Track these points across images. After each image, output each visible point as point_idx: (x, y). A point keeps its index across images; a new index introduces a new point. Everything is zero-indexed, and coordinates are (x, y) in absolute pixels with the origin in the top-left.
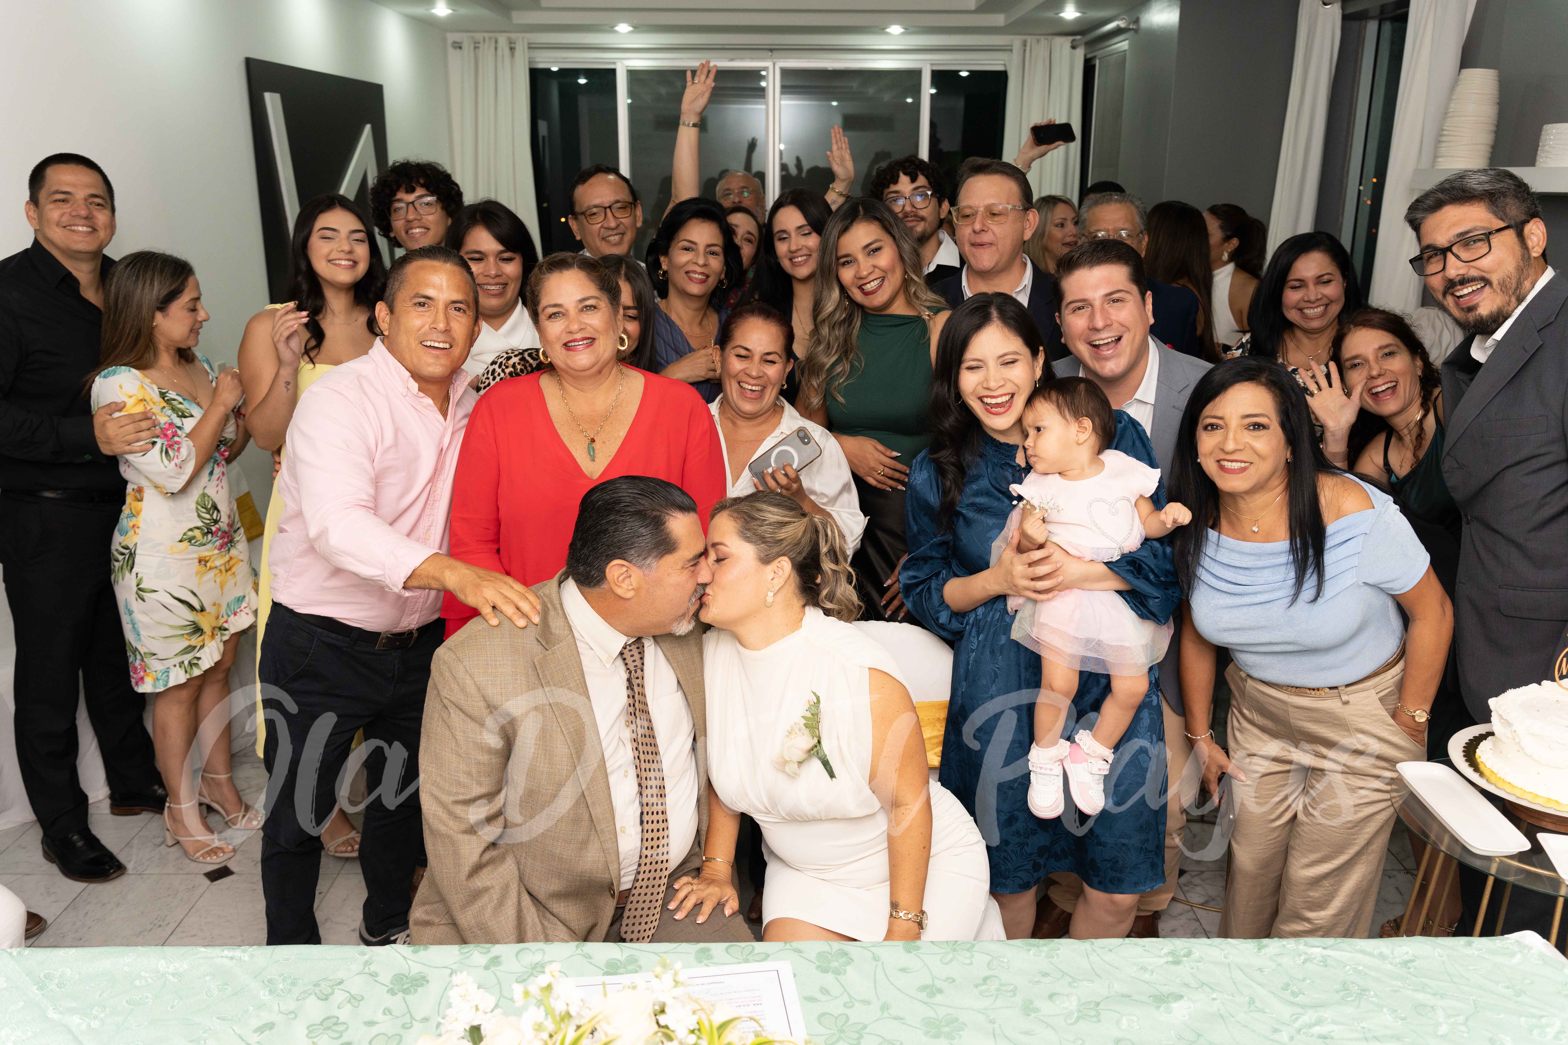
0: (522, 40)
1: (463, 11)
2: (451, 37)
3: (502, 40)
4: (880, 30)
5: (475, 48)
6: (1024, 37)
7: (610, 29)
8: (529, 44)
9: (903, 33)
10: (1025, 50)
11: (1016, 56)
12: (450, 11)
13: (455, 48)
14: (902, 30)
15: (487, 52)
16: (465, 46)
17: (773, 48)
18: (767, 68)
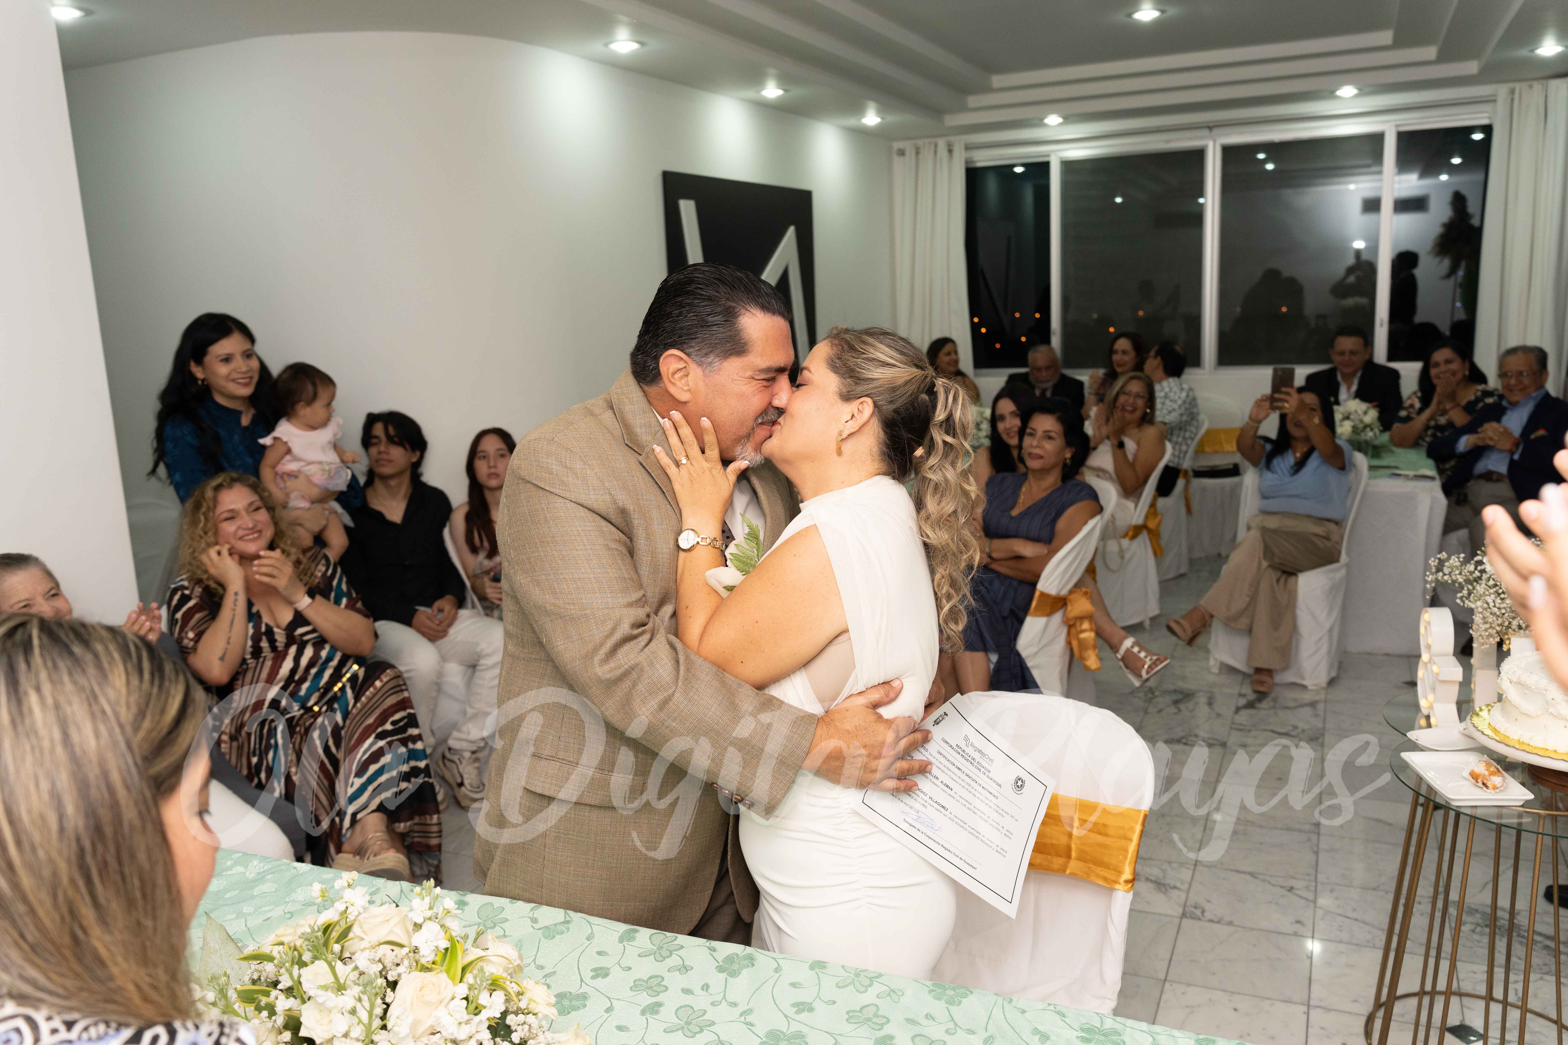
0: (960, 142)
1: (891, 118)
2: (897, 145)
3: (942, 143)
4: (1329, 94)
5: (917, 153)
6: (1509, 85)
7: (1039, 123)
8: (966, 145)
9: (1356, 96)
10: (1512, 99)
11: (1501, 106)
12: (879, 120)
13: (899, 155)
14: (1356, 91)
15: (927, 155)
16: (907, 153)
17: (1211, 125)
18: (1206, 146)
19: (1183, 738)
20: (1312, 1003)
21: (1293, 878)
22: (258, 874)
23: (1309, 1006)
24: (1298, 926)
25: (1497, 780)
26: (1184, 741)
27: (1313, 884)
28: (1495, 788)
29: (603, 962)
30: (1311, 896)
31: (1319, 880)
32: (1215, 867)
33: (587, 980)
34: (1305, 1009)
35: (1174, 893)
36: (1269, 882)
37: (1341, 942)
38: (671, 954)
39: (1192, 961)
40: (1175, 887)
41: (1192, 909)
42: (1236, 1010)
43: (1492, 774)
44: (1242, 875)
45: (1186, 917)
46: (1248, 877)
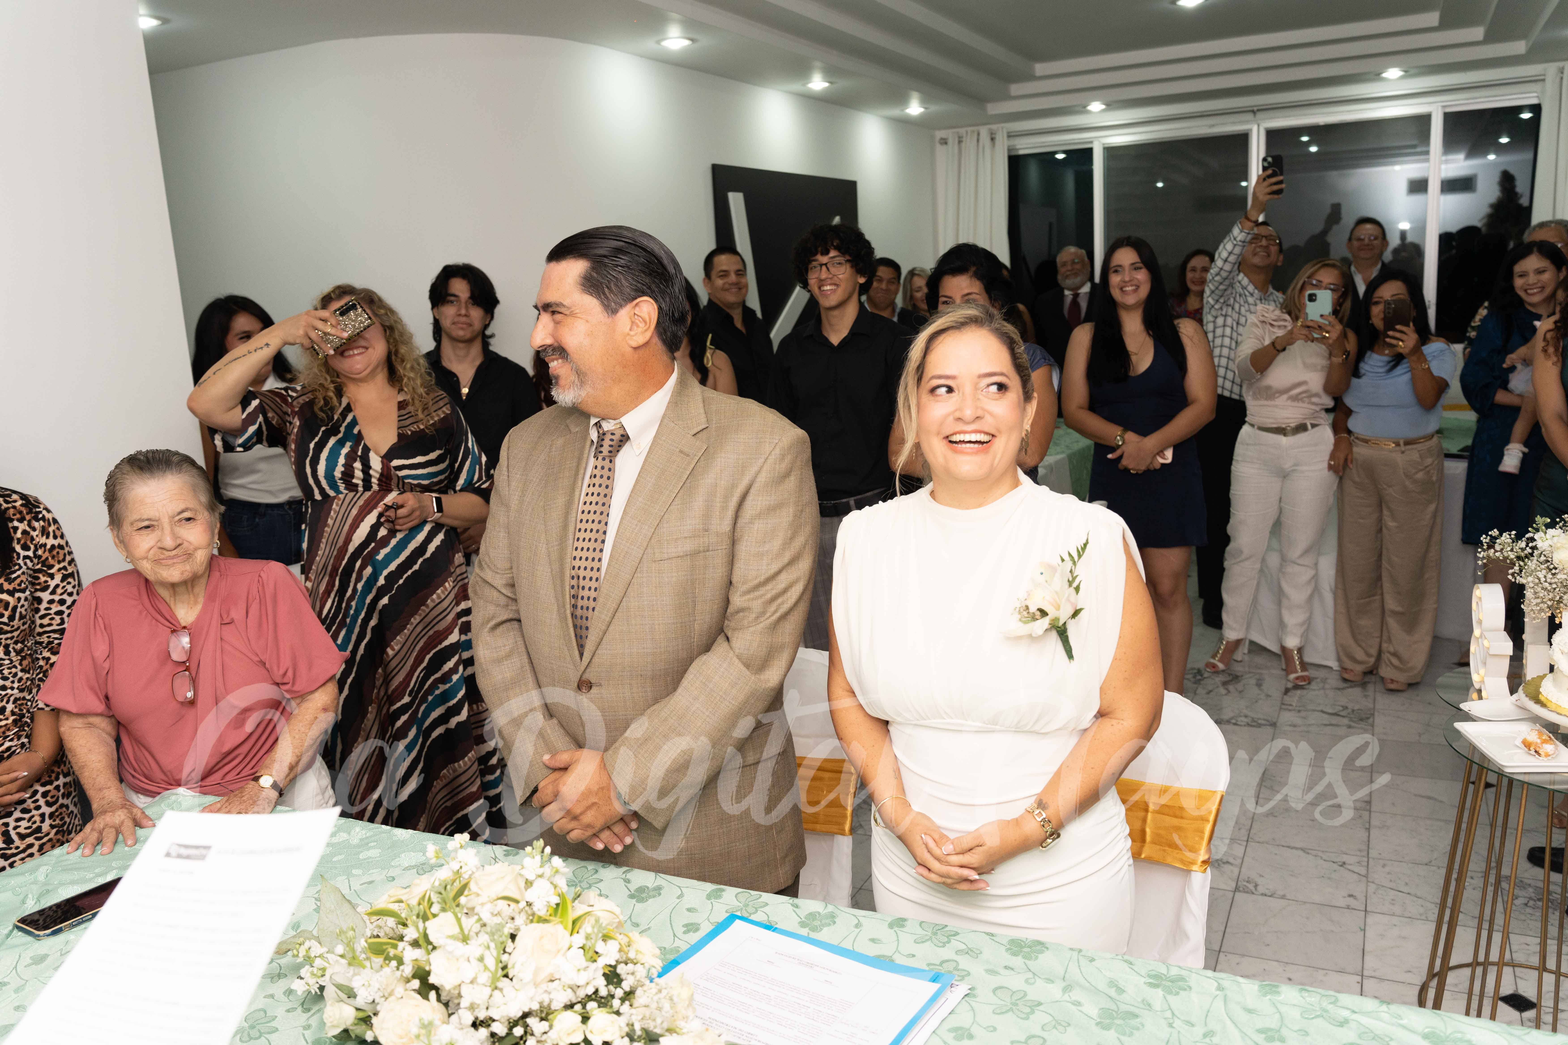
0: (1002, 130)
1: (934, 108)
2: (940, 134)
3: (984, 131)
4: (1376, 76)
5: (960, 142)
6: (1560, 64)
7: (1082, 109)
8: (1008, 133)
9: (1402, 77)
10: (1562, 78)
11: (1550, 86)
12: (922, 110)
13: (941, 144)
14: (1402, 73)
15: (970, 144)
16: (950, 141)
17: (1255, 109)
18: (1251, 130)
19: (1232, 718)
20: (1366, 973)
21: (1346, 854)
22: (361, 840)
23: (1362, 976)
24: (1351, 899)
25: (1549, 748)
26: (1234, 721)
27: (1366, 859)
28: (1547, 755)
29: (692, 918)
30: (1363, 871)
31: (1370, 855)
32: (1267, 843)
33: (679, 934)
34: (1359, 978)
35: (1227, 868)
36: (1321, 858)
37: (1393, 915)
38: (757, 911)
39: (1245, 933)
40: (1228, 862)
41: (1245, 883)
42: (1290, 979)
43: (1544, 742)
44: (1294, 851)
45: (1240, 891)
46: (1300, 853)
